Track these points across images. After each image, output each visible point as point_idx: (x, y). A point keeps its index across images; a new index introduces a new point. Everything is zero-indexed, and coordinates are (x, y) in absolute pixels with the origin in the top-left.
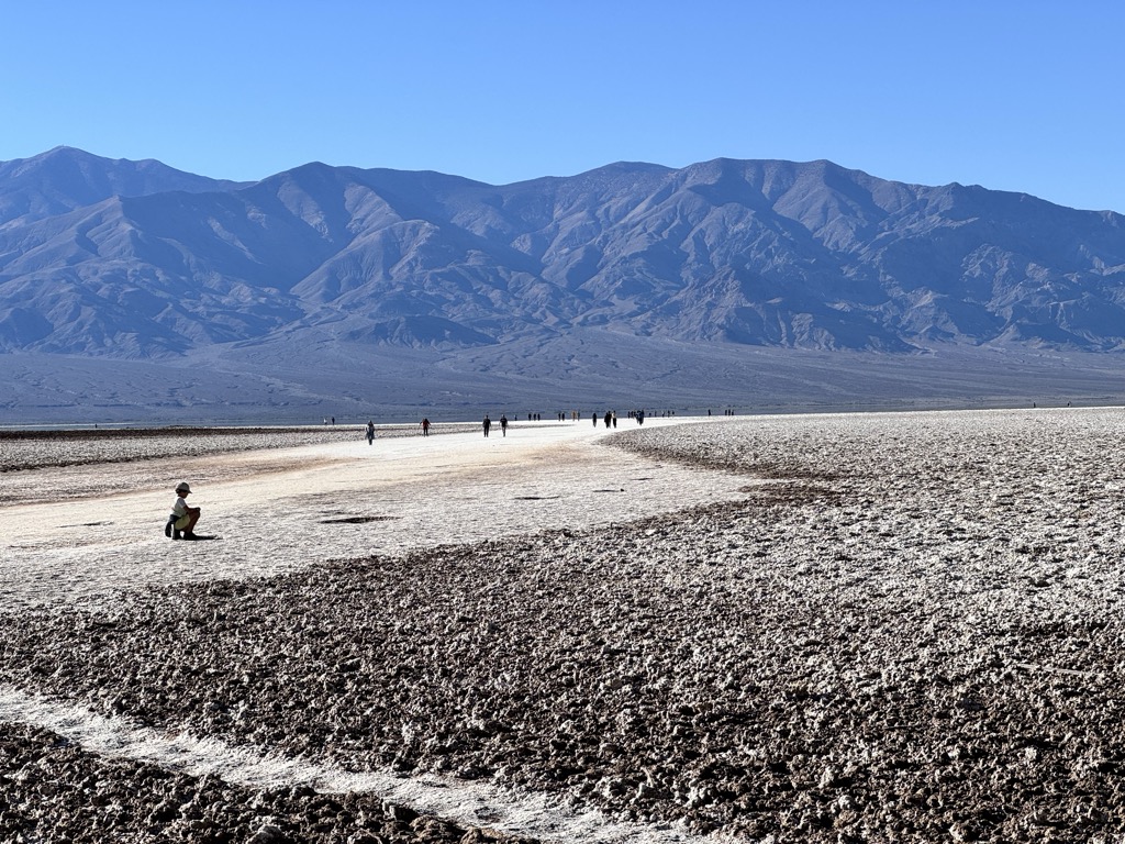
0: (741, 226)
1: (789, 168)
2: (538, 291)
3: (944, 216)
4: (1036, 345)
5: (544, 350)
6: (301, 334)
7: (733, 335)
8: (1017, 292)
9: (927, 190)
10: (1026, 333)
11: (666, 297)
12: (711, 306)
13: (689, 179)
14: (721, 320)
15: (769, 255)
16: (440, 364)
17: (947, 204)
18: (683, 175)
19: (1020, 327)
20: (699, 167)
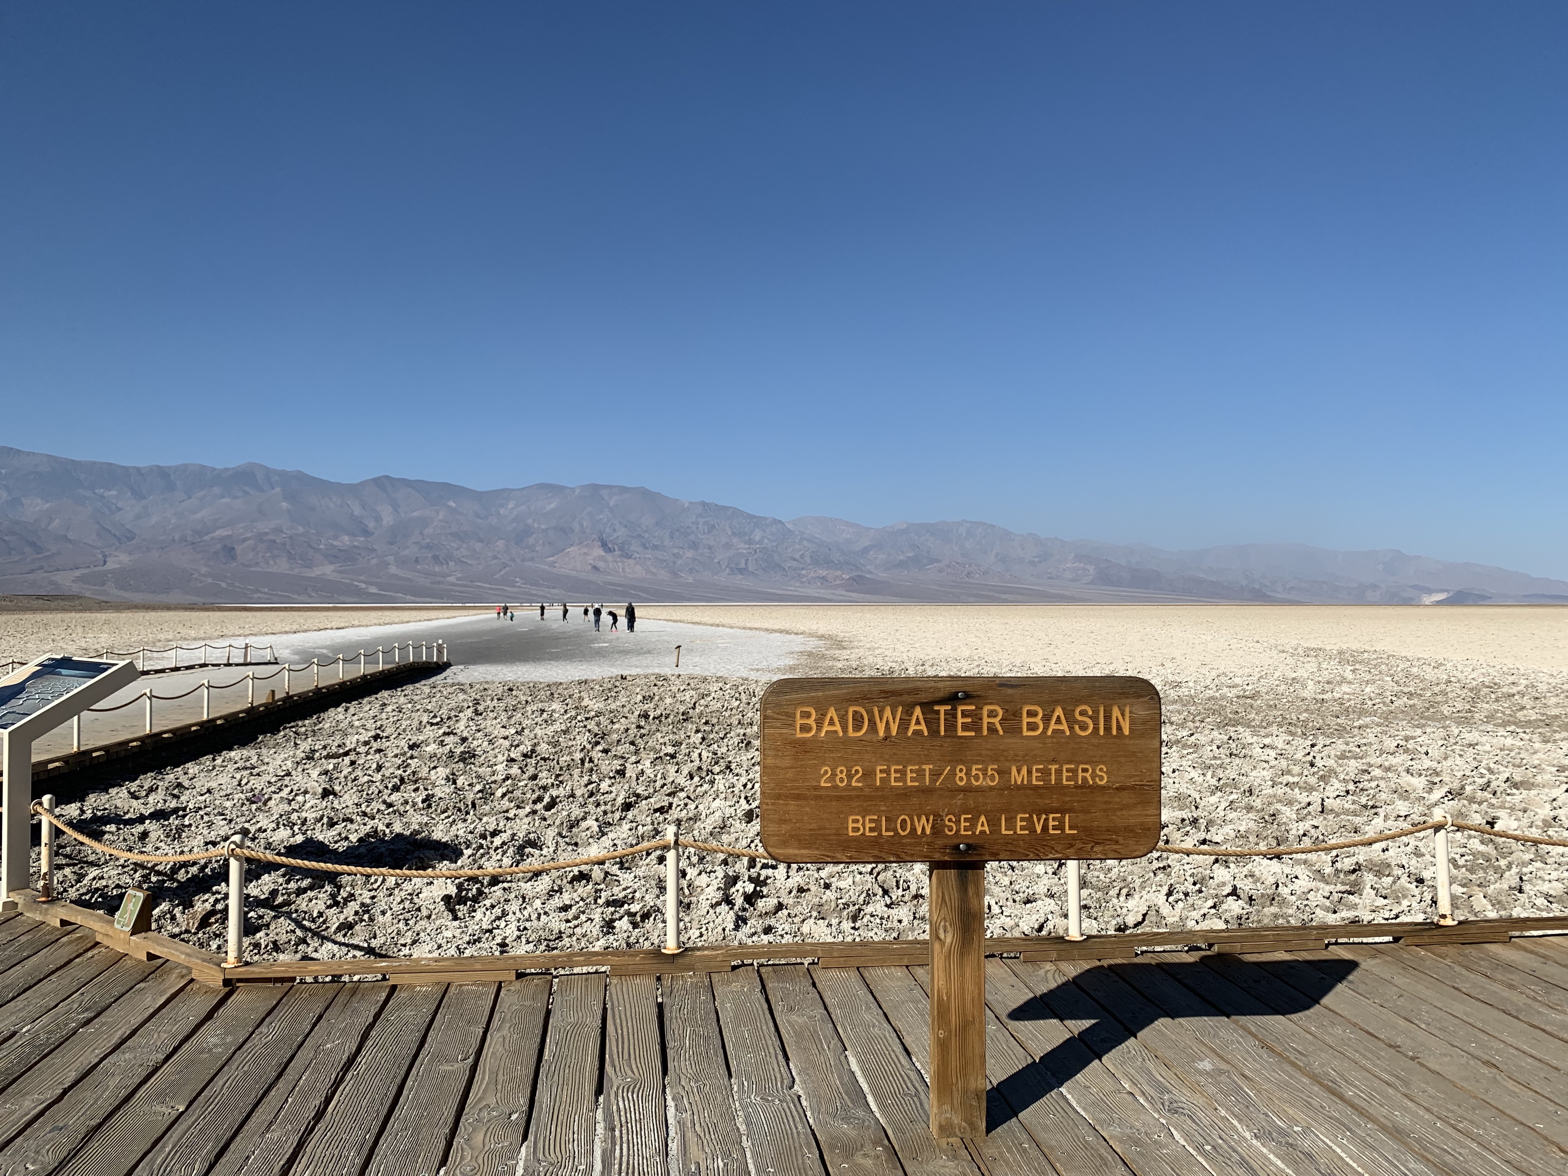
0: (601, 516)
1: (624, 490)
2: (501, 544)
4: (739, 577)
6: (374, 561)
9: (690, 503)
11: (564, 549)
14: (591, 562)
16: (449, 578)
17: (699, 510)
18: (573, 490)
19: (732, 570)
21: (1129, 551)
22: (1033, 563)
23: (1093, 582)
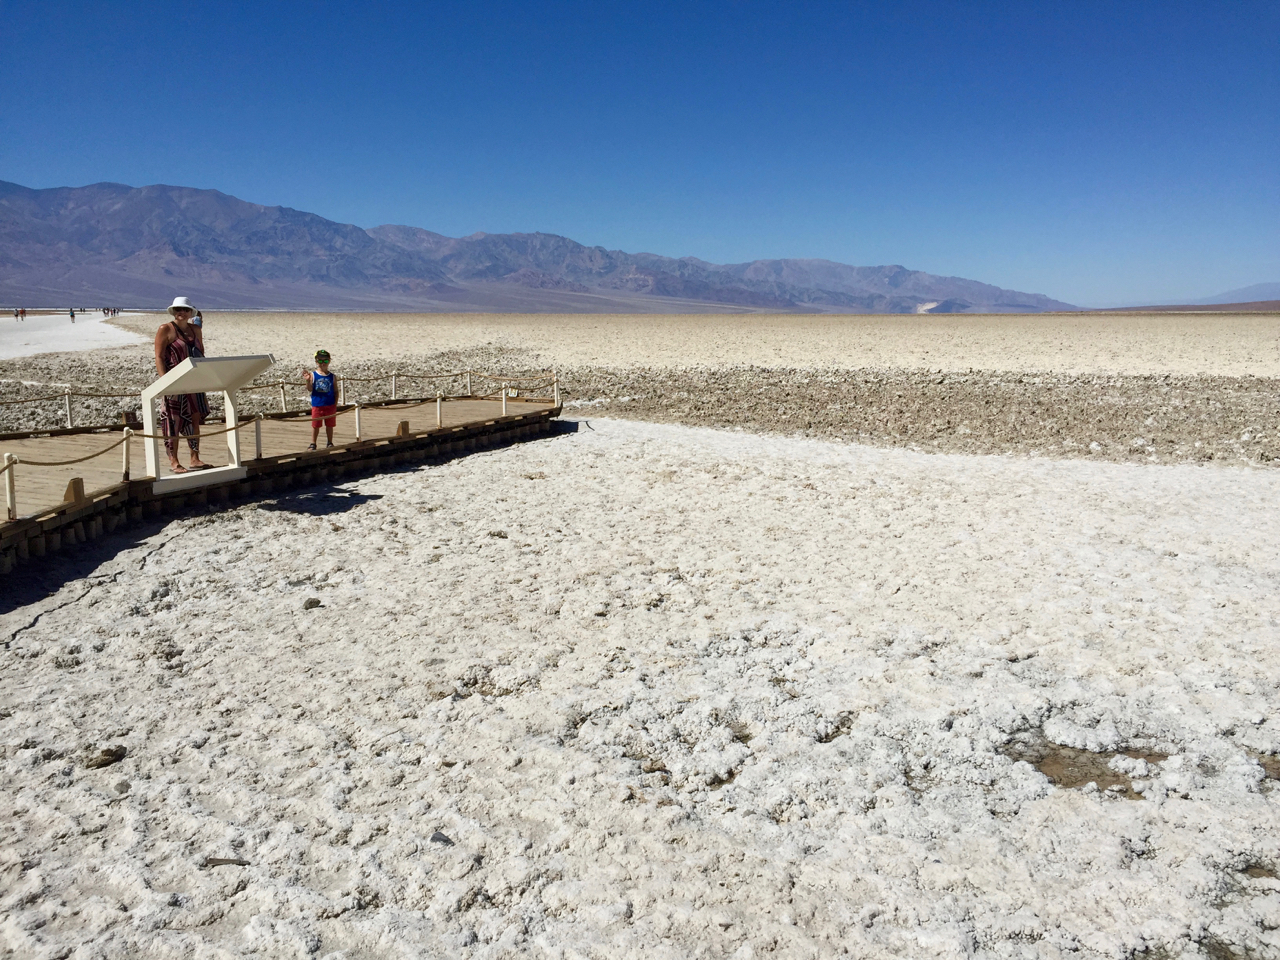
1: (195, 192)
3: (275, 220)
4: (320, 284)
5: (66, 276)
7: (168, 272)
8: (310, 259)
9: (266, 208)
10: (315, 278)
11: (133, 252)
12: (156, 257)
13: (144, 193)
15: (187, 234)
16: (8, 281)
17: (276, 215)
18: (139, 190)
20: (149, 188)
21: (683, 264)
22: (600, 274)
23: (652, 292)
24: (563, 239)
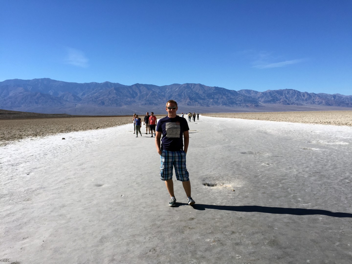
0: (189, 91)
1: (195, 84)
3: (214, 90)
6: (136, 104)
8: (222, 100)
9: (212, 87)
10: (223, 105)
12: (185, 101)
13: (183, 86)
17: (214, 89)
18: (182, 85)
20: (184, 84)
21: (334, 96)
22: (306, 100)
23: (324, 105)
24: (295, 90)
